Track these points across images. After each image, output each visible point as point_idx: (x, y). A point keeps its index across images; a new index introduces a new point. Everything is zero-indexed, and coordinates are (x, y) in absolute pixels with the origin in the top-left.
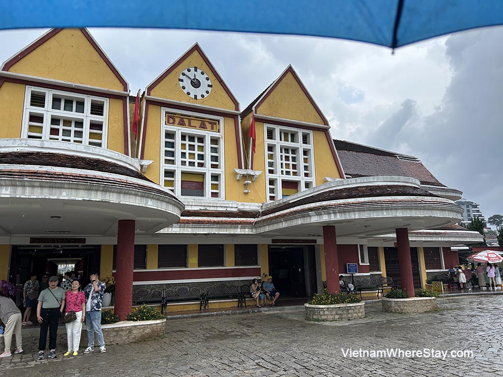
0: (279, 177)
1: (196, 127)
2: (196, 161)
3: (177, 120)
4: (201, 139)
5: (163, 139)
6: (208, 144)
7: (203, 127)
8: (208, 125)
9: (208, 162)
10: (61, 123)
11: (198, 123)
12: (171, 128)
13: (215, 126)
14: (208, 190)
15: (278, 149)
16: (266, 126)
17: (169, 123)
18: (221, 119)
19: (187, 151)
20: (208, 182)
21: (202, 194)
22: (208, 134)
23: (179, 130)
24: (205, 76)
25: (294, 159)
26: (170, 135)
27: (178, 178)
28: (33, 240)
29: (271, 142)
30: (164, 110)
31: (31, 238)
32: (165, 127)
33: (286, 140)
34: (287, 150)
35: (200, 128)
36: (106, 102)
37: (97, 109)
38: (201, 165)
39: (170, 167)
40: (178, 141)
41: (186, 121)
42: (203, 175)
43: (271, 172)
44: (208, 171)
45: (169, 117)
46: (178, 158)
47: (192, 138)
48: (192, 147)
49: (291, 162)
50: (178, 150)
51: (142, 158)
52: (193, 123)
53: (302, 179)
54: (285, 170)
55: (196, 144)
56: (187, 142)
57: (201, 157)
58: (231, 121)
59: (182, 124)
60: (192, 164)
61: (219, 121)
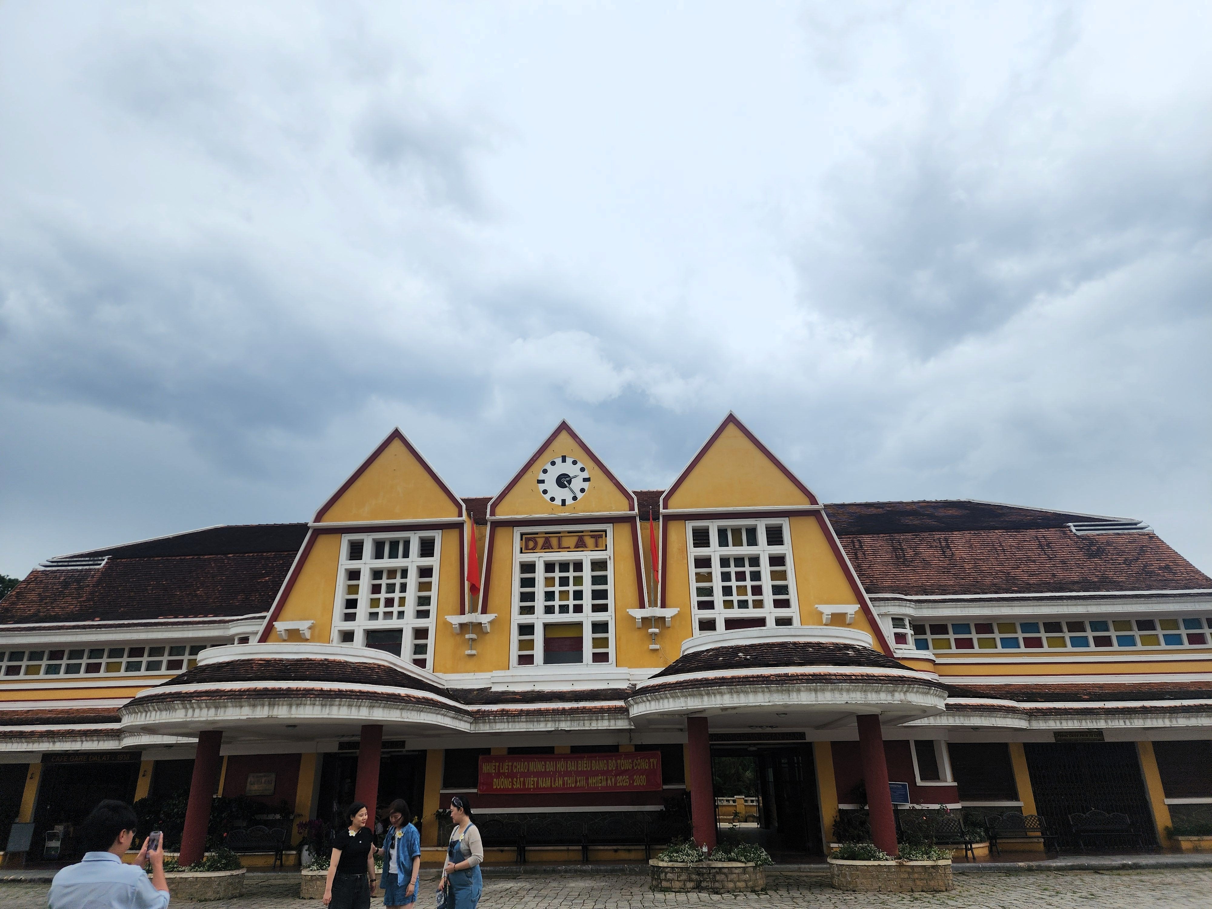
0: (720, 614)
1: (569, 548)
2: (571, 602)
3: (541, 541)
4: (578, 566)
5: (517, 576)
6: (587, 573)
7: (581, 545)
8: (590, 541)
9: (587, 601)
10: (385, 576)
11: (571, 541)
12: (528, 557)
13: (600, 540)
14: (588, 649)
15: (716, 563)
16: (690, 525)
17: (527, 549)
18: (609, 527)
19: (557, 589)
20: (588, 635)
21: (579, 659)
22: (587, 557)
23: (539, 558)
24: (579, 465)
25: (756, 576)
26: (527, 568)
27: (539, 637)
28: (342, 745)
29: (702, 552)
30: (517, 532)
31: (340, 743)
32: (520, 558)
33: (738, 542)
34: (739, 561)
35: (575, 547)
36: (437, 535)
37: (427, 549)
38: (578, 609)
39: (527, 619)
40: (540, 574)
41: (554, 542)
42: (580, 625)
43: (702, 605)
44: (588, 618)
45: (528, 540)
46: (540, 603)
47: (564, 567)
48: (564, 582)
49: (749, 583)
50: (540, 590)
51: (484, 611)
52: (566, 542)
53: (770, 612)
54: (735, 598)
55: (571, 574)
56: (557, 574)
57: (578, 595)
58: (625, 529)
59: (547, 546)
60: (564, 609)
61: (605, 531)
